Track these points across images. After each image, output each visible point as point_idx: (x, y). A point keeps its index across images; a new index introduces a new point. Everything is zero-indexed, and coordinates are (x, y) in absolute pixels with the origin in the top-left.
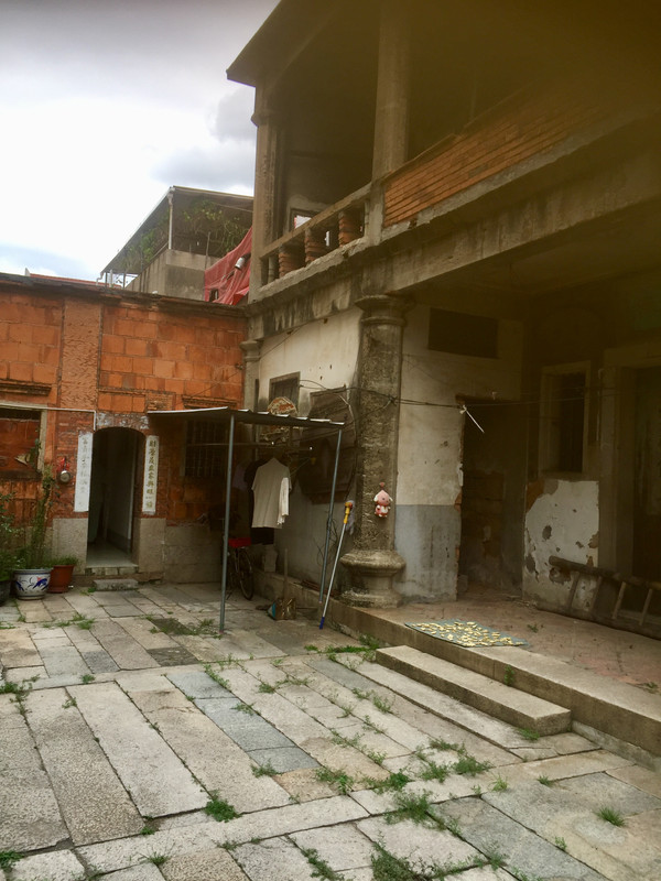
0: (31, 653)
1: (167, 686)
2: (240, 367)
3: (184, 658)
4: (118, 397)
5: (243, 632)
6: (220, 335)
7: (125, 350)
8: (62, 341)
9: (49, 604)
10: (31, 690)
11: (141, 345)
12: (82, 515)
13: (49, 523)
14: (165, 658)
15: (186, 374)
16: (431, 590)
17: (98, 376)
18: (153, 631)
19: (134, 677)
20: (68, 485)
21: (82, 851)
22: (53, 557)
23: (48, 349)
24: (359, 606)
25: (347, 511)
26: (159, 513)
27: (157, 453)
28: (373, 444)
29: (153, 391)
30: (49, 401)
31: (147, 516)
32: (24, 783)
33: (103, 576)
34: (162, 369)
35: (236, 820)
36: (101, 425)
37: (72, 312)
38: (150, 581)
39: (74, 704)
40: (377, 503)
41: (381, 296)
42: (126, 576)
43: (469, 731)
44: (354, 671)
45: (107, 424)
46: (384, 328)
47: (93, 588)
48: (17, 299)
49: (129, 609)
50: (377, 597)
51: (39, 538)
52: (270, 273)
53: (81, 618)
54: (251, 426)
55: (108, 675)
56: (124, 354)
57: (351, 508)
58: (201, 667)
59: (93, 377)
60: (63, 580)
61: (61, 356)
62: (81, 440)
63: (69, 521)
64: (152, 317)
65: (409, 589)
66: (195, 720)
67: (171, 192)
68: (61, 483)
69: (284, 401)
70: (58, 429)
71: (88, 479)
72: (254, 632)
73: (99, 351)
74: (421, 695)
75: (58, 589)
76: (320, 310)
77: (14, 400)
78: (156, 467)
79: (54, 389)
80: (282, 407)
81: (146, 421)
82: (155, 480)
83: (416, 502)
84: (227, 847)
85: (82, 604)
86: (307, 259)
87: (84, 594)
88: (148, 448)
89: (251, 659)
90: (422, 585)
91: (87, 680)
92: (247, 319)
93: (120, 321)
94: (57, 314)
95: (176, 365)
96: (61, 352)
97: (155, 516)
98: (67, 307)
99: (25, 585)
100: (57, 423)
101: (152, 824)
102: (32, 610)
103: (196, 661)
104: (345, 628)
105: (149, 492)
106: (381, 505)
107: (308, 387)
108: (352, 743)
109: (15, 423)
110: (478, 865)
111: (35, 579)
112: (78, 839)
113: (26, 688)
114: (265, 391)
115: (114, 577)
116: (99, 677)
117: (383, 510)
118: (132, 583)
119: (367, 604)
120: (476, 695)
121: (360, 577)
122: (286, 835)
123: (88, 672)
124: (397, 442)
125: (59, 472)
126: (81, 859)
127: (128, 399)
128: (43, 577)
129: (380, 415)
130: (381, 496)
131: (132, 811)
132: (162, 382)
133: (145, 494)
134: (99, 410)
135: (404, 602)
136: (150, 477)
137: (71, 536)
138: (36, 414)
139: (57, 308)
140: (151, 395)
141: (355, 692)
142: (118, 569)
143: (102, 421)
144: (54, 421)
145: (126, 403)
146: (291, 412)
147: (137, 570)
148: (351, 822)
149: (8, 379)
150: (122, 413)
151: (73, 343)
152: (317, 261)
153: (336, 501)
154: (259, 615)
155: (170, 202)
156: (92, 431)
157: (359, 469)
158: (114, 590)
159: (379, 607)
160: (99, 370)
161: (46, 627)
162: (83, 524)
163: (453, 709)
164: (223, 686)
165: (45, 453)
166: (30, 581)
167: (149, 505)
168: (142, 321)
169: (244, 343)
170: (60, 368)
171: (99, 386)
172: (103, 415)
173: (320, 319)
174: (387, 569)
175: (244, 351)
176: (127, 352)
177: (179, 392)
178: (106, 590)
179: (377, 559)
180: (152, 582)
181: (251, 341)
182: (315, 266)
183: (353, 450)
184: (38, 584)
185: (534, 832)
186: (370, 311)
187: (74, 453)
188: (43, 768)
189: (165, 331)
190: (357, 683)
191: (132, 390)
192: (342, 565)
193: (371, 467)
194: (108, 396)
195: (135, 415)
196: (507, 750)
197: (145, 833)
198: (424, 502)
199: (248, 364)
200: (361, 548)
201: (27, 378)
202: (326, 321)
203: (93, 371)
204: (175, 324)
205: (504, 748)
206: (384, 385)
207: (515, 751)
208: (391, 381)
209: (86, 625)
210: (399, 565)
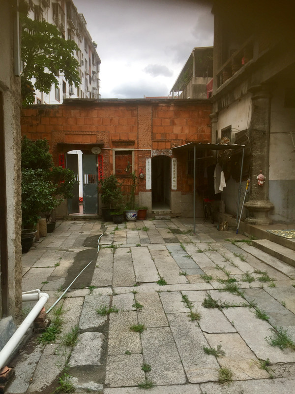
0: (124, 237)
1: (165, 249)
2: (209, 126)
3: (176, 241)
4: (160, 143)
5: (203, 234)
6: (200, 113)
7: (161, 124)
8: (138, 123)
9: (136, 223)
10: (119, 247)
11: (168, 121)
12: (149, 190)
13: (138, 194)
14: (168, 241)
15: (187, 131)
16: (288, 218)
17: (152, 135)
18: (169, 232)
19: (154, 246)
20: (143, 179)
21: (114, 288)
22: (140, 207)
23: (133, 127)
24: (252, 224)
25: (248, 184)
26: (179, 189)
27: (176, 165)
28: (256, 153)
29: (173, 140)
30: (134, 147)
31: (174, 191)
32: (105, 271)
33: (158, 214)
34: (177, 130)
35: (166, 286)
36: (154, 155)
37: (141, 111)
38: (176, 216)
39: (131, 252)
40: (258, 179)
41: (258, 86)
42: (167, 214)
43: (275, 269)
44: (240, 248)
45: (156, 154)
46: (260, 100)
47: (154, 219)
48: (121, 108)
49: (164, 226)
50: (259, 220)
51: (133, 199)
52: (221, 82)
53: (146, 228)
54: (215, 151)
55: (146, 245)
56: (161, 126)
57: (249, 182)
58: (179, 244)
59: (150, 136)
60: (142, 215)
61: (138, 129)
62: (147, 162)
63: (144, 193)
64: (172, 108)
65: (276, 217)
66: (169, 259)
67: (193, 51)
68: (140, 178)
69: (226, 138)
70: (138, 158)
71: (150, 177)
72: (207, 234)
73: (152, 125)
74: (263, 256)
75: (141, 219)
76: (237, 96)
77: (122, 148)
78: (176, 171)
79: (136, 142)
80: (225, 141)
81: (171, 152)
82: (176, 176)
83: (279, 179)
84: (158, 292)
85: (148, 223)
86: (233, 73)
87: (150, 220)
88: (172, 163)
89: (201, 242)
90: (282, 216)
91: (138, 246)
92: (212, 104)
93: (159, 112)
94: (135, 112)
95: (182, 128)
96: (138, 127)
97: (177, 191)
98: (139, 109)
99: (129, 216)
100: (138, 156)
101: (138, 284)
102: (130, 225)
103: (179, 242)
104: (246, 234)
105: (174, 181)
106: (260, 180)
107: (234, 131)
108: (222, 269)
109: (123, 156)
110: (245, 306)
111: (132, 214)
112: (114, 285)
113: (118, 246)
114: (220, 136)
115: (162, 215)
116: (142, 245)
117: (261, 182)
118: (168, 217)
119: (254, 223)
120: (284, 257)
121: (252, 212)
122: (180, 291)
123: (140, 243)
124: (268, 152)
125: (140, 174)
126: (113, 290)
127: (164, 143)
128: (135, 213)
129: (259, 140)
130: (260, 176)
131: (134, 280)
132: (177, 135)
133: (172, 182)
134: (153, 149)
135: (273, 223)
136: (174, 175)
137: (146, 199)
138: (130, 152)
139: (135, 110)
140: (173, 141)
141: (234, 254)
142: (164, 211)
143: (154, 153)
144: (137, 155)
145: (163, 146)
146: (229, 143)
147: (171, 212)
148: (206, 290)
149: (120, 140)
150: (162, 150)
151: (142, 123)
152: (236, 73)
153: (242, 181)
154: (213, 229)
155: (193, 55)
156: (151, 158)
157: (251, 165)
158: (162, 219)
159: (260, 225)
160: (152, 133)
161: (133, 230)
162: (150, 194)
163: (274, 261)
164: (184, 250)
165: (134, 167)
166: (130, 215)
167: (174, 186)
168: (167, 111)
169: (211, 115)
170: (138, 134)
171: (152, 139)
172: (155, 151)
173: (237, 100)
174: (264, 208)
175: (211, 118)
176: (163, 125)
177: (184, 139)
178: (159, 219)
179: (259, 204)
180: (177, 217)
181: (213, 114)
182: (235, 75)
183: (249, 157)
184: (133, 216)
185: (277, 300)
186: (254, 93)
187: (145, 166)
188: (113, 268)
189: (177, 114)
190: (238, 252)
191: (165, 140)
192: (245, 207)
193: (256, 164)
194: (156, 143)
195: (167, 150)
196: (287, 276)
197: (135, 286)
198: (284, 178)
199: (213, 124)
200: (252, 199)
201: (126, 139)
202: (240, 100)
203: (150, 134)
204: (181, 110)
205: (286, 275)
206: (261, 126)
207: (290, 276)
208: (264, 124)
209: (146, 229)
210: (269, 206)
